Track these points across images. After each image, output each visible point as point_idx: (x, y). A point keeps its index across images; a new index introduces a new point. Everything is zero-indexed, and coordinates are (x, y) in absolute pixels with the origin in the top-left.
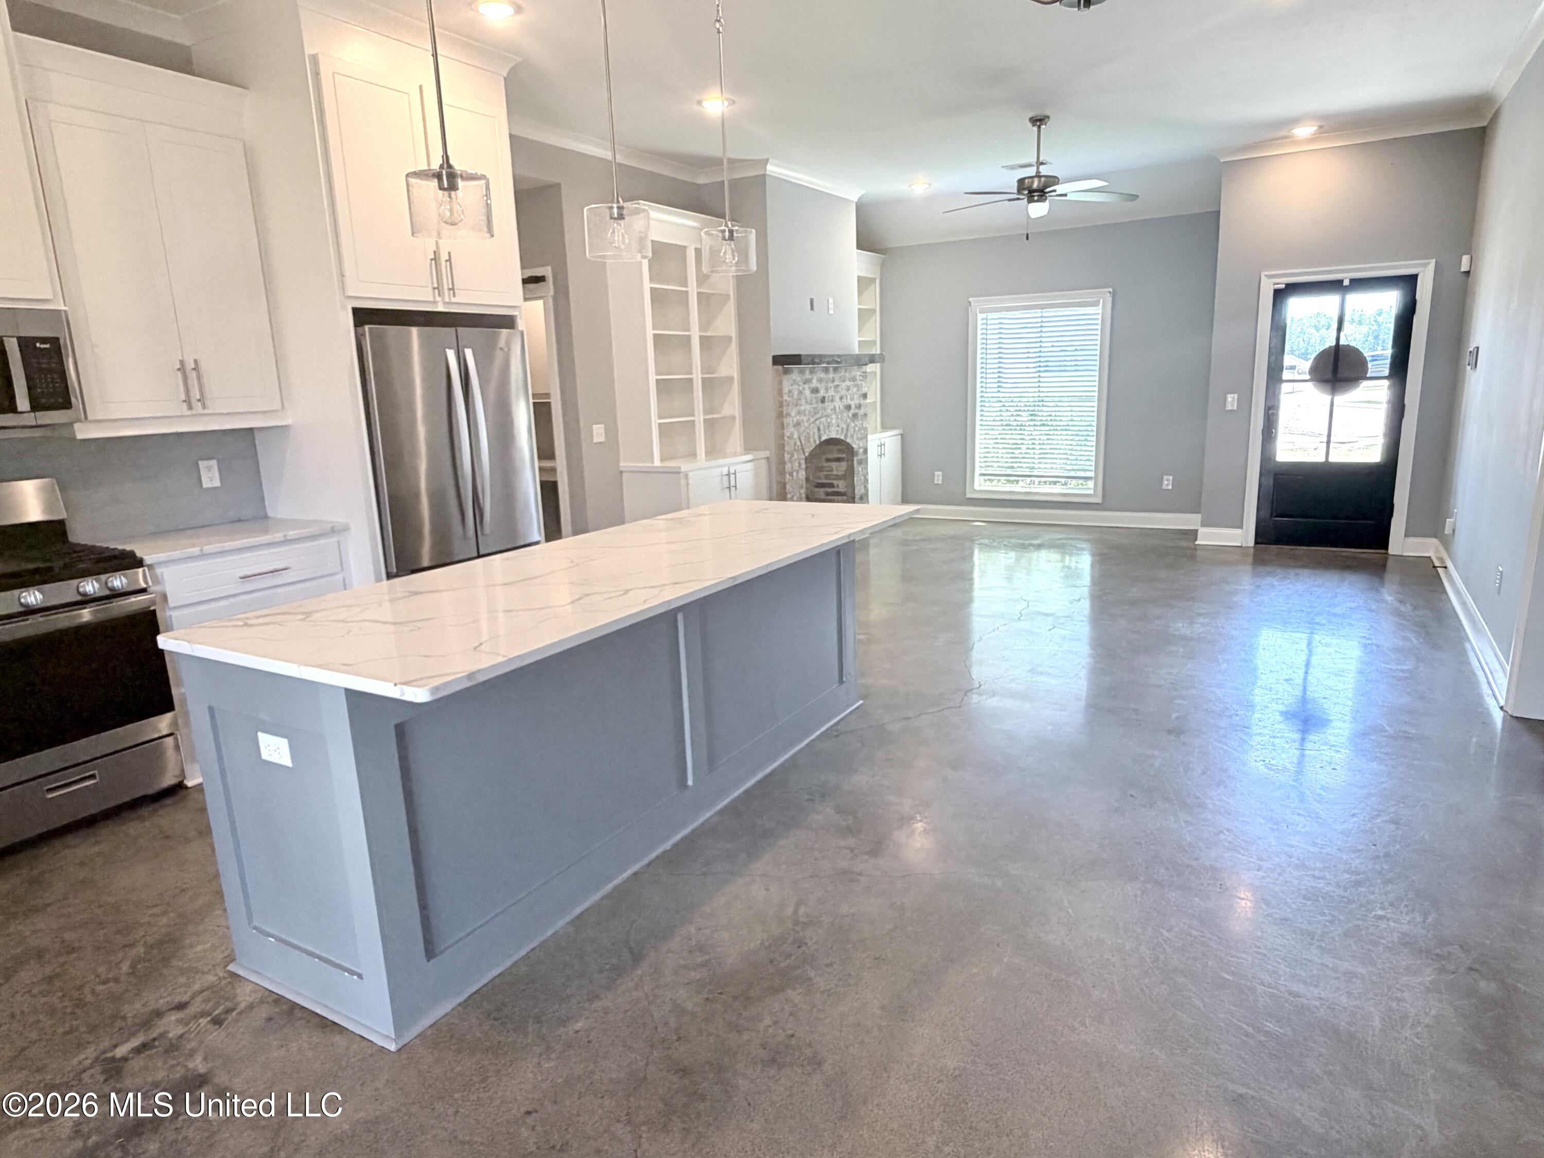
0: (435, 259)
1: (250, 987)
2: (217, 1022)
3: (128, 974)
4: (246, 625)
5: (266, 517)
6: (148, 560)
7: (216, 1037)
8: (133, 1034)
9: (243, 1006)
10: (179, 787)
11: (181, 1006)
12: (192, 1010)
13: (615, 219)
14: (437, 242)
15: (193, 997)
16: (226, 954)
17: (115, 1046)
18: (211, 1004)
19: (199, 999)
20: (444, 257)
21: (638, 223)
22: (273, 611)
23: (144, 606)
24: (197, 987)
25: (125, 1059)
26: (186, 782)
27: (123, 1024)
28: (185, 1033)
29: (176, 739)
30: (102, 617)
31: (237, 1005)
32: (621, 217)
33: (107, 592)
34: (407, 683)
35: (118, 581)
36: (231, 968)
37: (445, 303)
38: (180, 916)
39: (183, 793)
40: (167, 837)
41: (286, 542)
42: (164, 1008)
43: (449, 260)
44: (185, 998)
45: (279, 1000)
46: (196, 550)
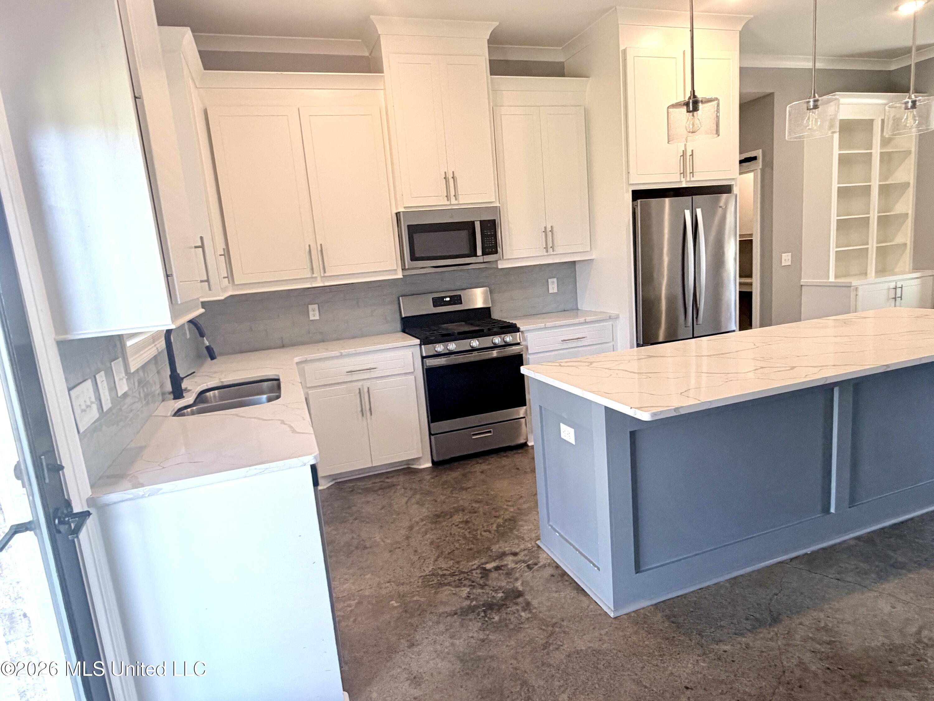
0: (683, 155)
1: (545, 556)
2: (529, 567)
3: (495, 530)
4: (560, 365)
5: (578, 309)
6: (522, 329)
7: (528, 575)
8: (494, 560)
9: (541, 564)
10: (525, 445)
11: (515, 554)
12: (520, 557)
13: (811, 109)
14: (685, 145)
15: (521, 551)
16: (537, 535)
17: (487, 563)
18: (528, 557)
19: (523, 553)
20: (689, 153)
21: (831, 109)
22: (574, 359)
23: (518, 351)
24: (522, 547)
25: (490, 571)
26: (528, 443)
27: (491, 554)
28: (515, 568)
29: (526, 420)
30: (501, 355)
31: (539, 562)
32: (816, 107)
33: (504, 344)
34: (639, 408)
35: (509, 338)
36: (538, 542)
37: (687, 182)
38: (519, 509)
39: (526, 448)
40: (518, 469)
41: (586, 323)
42: (507, 553)
43: (692, 155)
44: (517, 550)
45: (558, 567)
46: (542, 325)
